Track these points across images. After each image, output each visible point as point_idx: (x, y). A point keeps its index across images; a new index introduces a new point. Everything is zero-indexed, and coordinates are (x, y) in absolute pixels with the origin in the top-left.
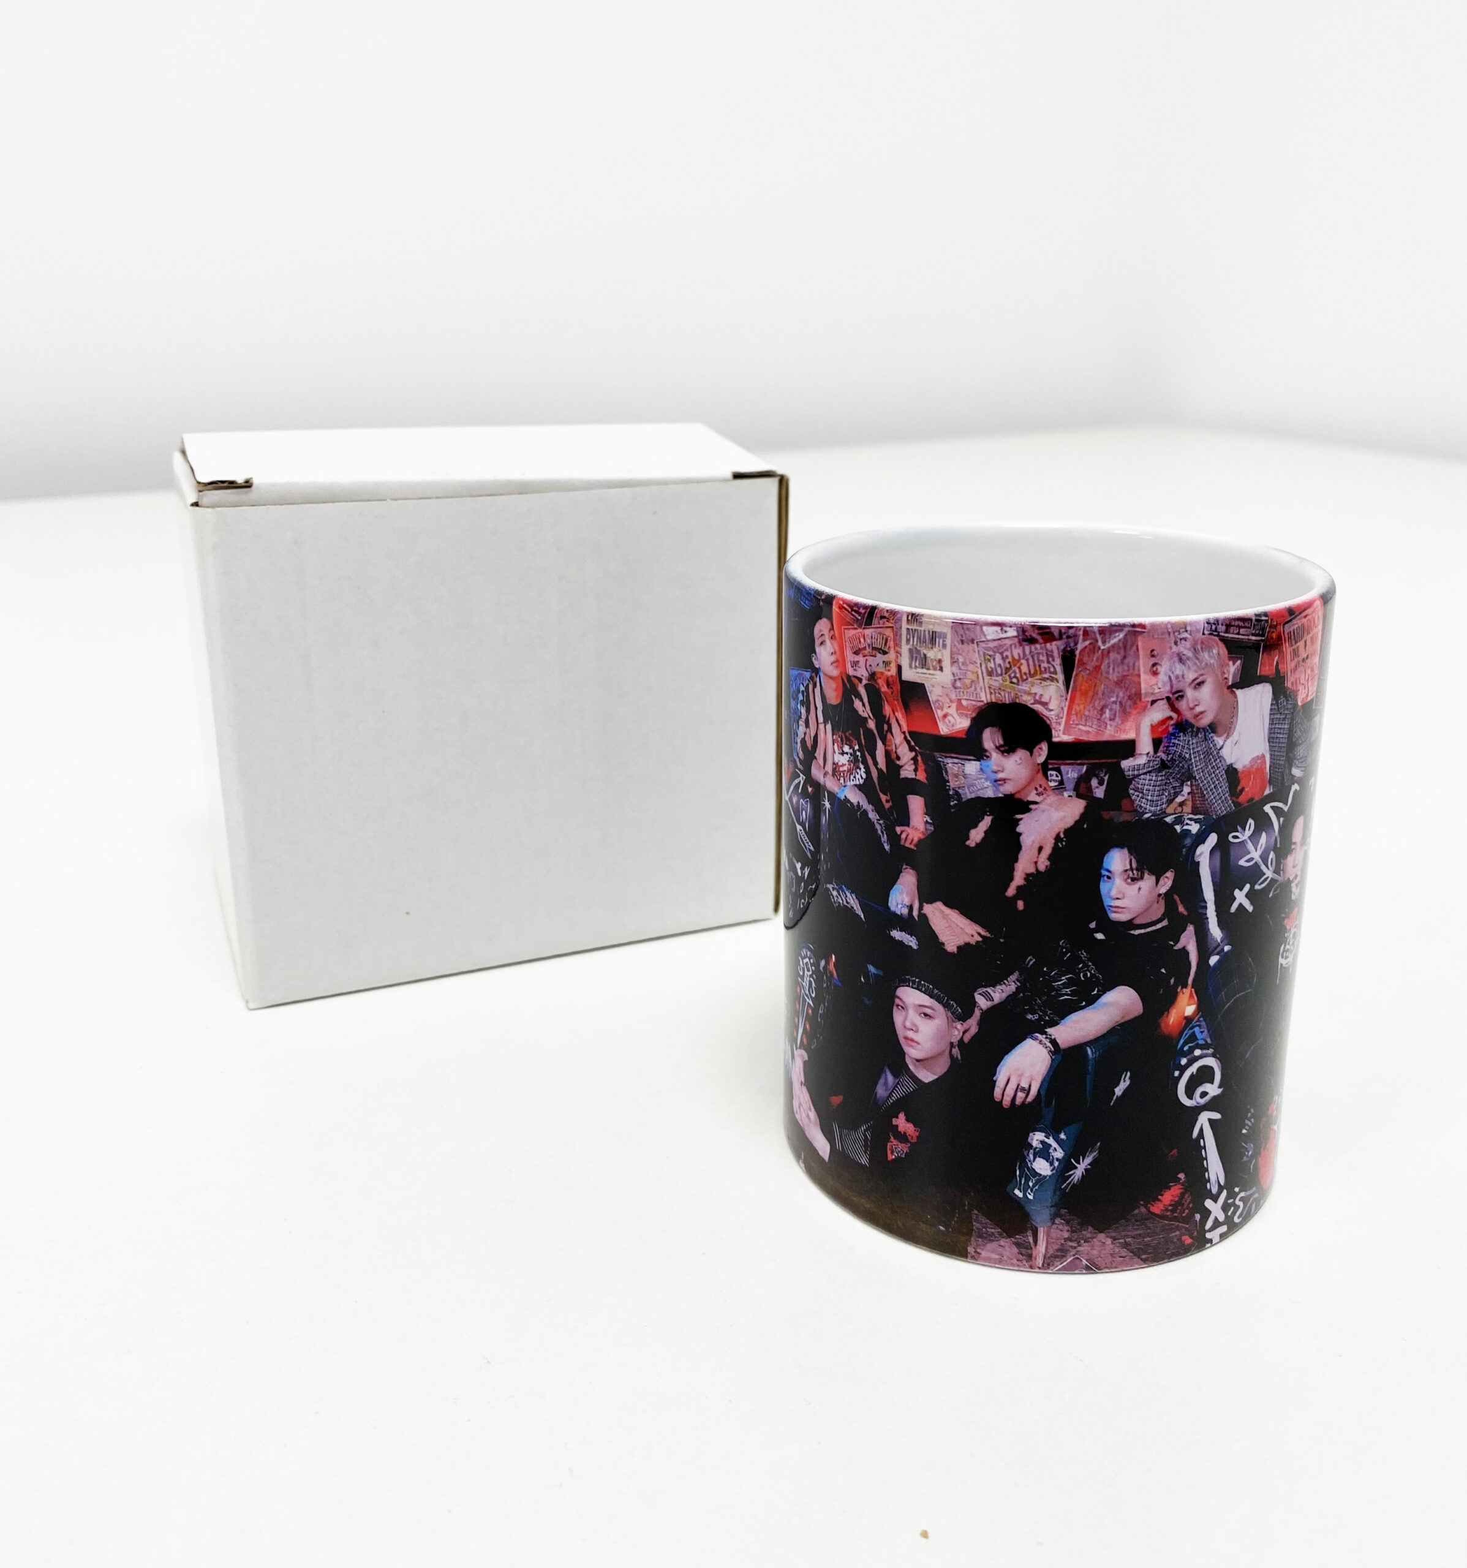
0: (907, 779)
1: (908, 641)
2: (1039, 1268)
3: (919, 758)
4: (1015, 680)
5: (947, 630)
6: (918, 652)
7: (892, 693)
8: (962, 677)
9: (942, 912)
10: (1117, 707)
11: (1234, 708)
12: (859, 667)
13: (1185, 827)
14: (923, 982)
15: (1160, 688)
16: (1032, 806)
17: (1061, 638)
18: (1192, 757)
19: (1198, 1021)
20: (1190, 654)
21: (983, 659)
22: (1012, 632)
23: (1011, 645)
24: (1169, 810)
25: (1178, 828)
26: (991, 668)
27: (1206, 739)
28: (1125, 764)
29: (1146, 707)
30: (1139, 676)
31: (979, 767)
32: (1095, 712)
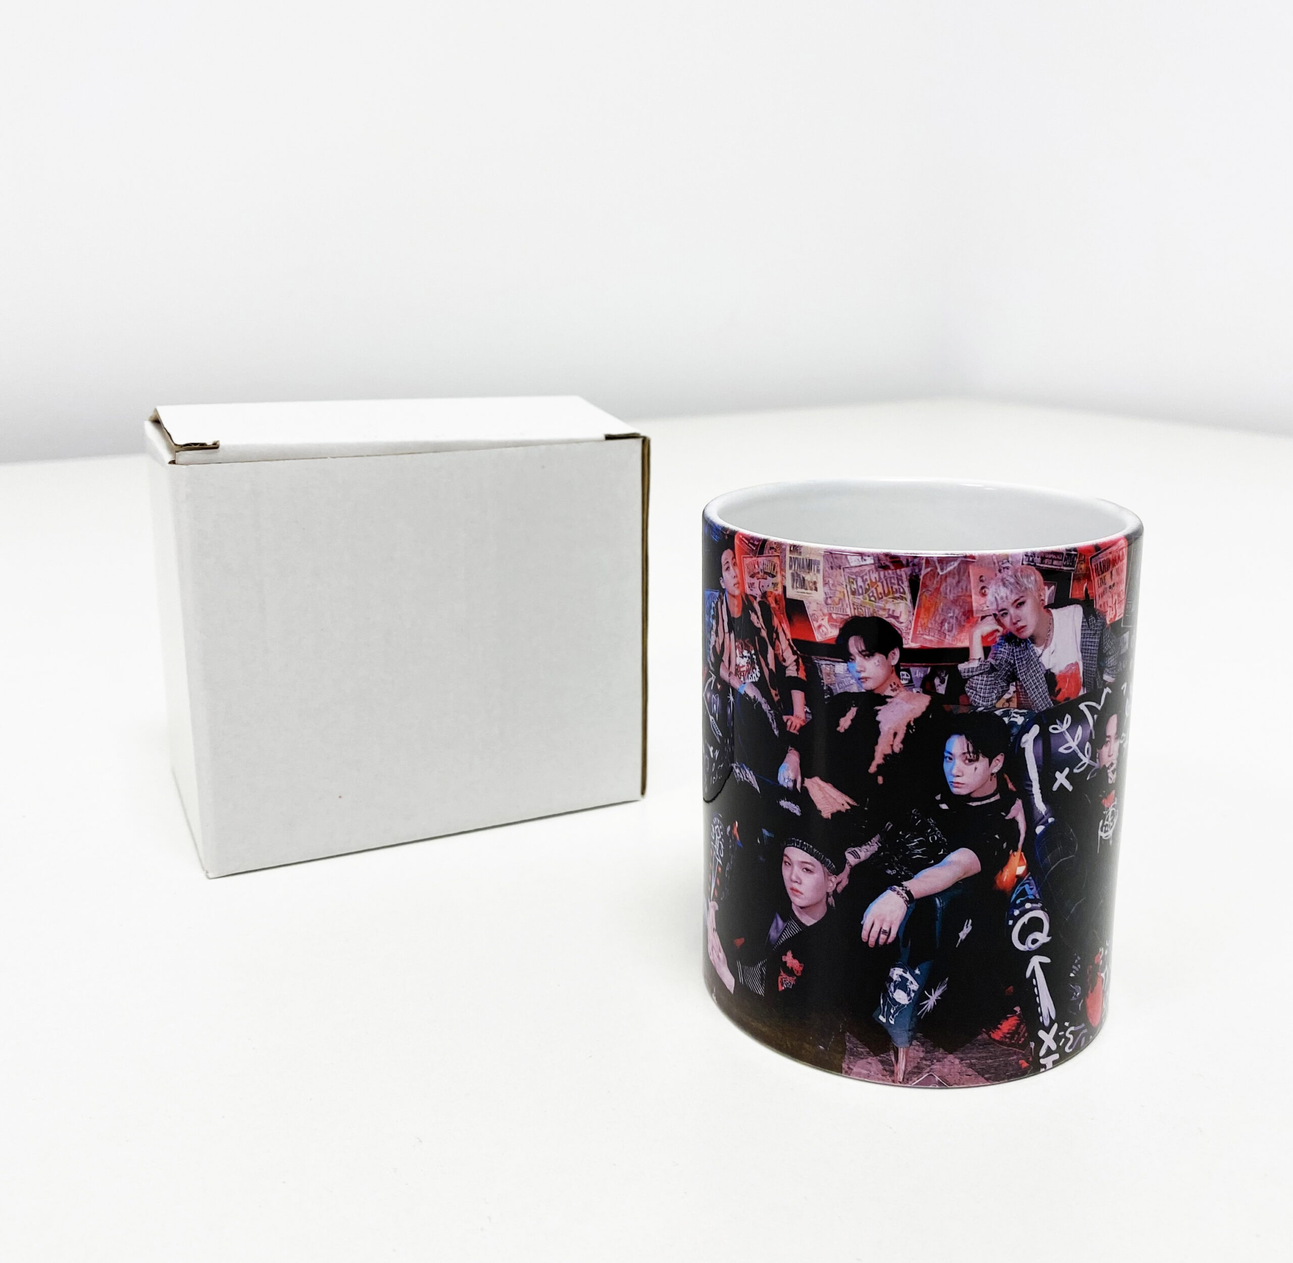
0: (790, 677)
1: (791, 567)
2: (900, 1083)
3: (800, 661)
4: (873, 599)
5: (820, 559)
6: (798, 575)
7: (779, 608)
8: (831, 596)
9: (819, 785)
10: (953, 621)
11: (1050, 624)
12: (754, 588)
13: (1012, 719)
14: (805, 843)
15: (988, 607)
16: (888, 700)
17: (908, 565)
18: (1016, 662)
19: (1028, 879)
20: (1012, 580)
21: (847, 581)
22: (870, 561)
23: (869, 571)
24: (998, 705)
25: (1006, 720)
26: (854, 588)
27: (1027, 649)
28: (962, 667)
29: (977, 620)
30: (971, 597)
31: (846, 668)
32: (936, 625)
